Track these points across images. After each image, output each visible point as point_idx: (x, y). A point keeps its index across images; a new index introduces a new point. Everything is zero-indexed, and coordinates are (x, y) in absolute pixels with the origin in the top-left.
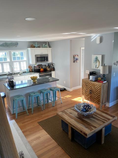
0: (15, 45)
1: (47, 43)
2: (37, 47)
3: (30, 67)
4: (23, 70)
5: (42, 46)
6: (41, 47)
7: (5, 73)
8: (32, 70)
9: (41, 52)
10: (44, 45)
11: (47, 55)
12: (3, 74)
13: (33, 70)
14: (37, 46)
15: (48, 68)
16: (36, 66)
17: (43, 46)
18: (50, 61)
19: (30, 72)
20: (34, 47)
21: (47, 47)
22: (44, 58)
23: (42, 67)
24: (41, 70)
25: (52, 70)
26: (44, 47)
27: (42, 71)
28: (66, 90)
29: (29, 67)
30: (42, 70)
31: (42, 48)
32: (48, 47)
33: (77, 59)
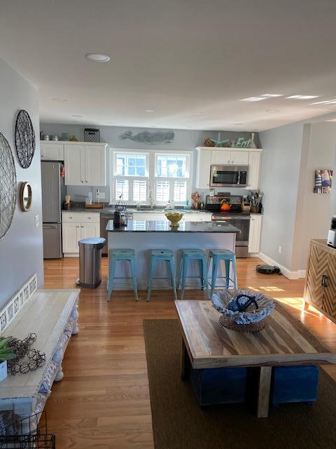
0: (166, 138)
1: (253, 134)
2: (219, 146)
3: (195, 196)
4: (177, 203)
5: (235, 143)
6: (233, 145)
7: (135, 202)
8: (199, 204)
9: (228, 160)
10: (241, 142)
11: (247, 167)
12: (131, 204)
13: (202, 205)
14: (219, 142)
15: (245, 205)
16: (211, 194)
17: (238, 143)
18: (253, 184)
19: (193, 208)
20: (213, 145)
21: (249, 147)
22: (235, 176)
23: (228, 200)
24: (222, 208)
25: (255, 210)
26: (239, 146)
27: (226, 211)
28: (281, 274)
29: (193, 196)
30: (225, 207)
31: (234, 149)
32: (254, 145)
33: (325, 184)
